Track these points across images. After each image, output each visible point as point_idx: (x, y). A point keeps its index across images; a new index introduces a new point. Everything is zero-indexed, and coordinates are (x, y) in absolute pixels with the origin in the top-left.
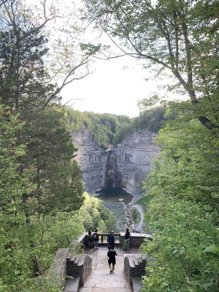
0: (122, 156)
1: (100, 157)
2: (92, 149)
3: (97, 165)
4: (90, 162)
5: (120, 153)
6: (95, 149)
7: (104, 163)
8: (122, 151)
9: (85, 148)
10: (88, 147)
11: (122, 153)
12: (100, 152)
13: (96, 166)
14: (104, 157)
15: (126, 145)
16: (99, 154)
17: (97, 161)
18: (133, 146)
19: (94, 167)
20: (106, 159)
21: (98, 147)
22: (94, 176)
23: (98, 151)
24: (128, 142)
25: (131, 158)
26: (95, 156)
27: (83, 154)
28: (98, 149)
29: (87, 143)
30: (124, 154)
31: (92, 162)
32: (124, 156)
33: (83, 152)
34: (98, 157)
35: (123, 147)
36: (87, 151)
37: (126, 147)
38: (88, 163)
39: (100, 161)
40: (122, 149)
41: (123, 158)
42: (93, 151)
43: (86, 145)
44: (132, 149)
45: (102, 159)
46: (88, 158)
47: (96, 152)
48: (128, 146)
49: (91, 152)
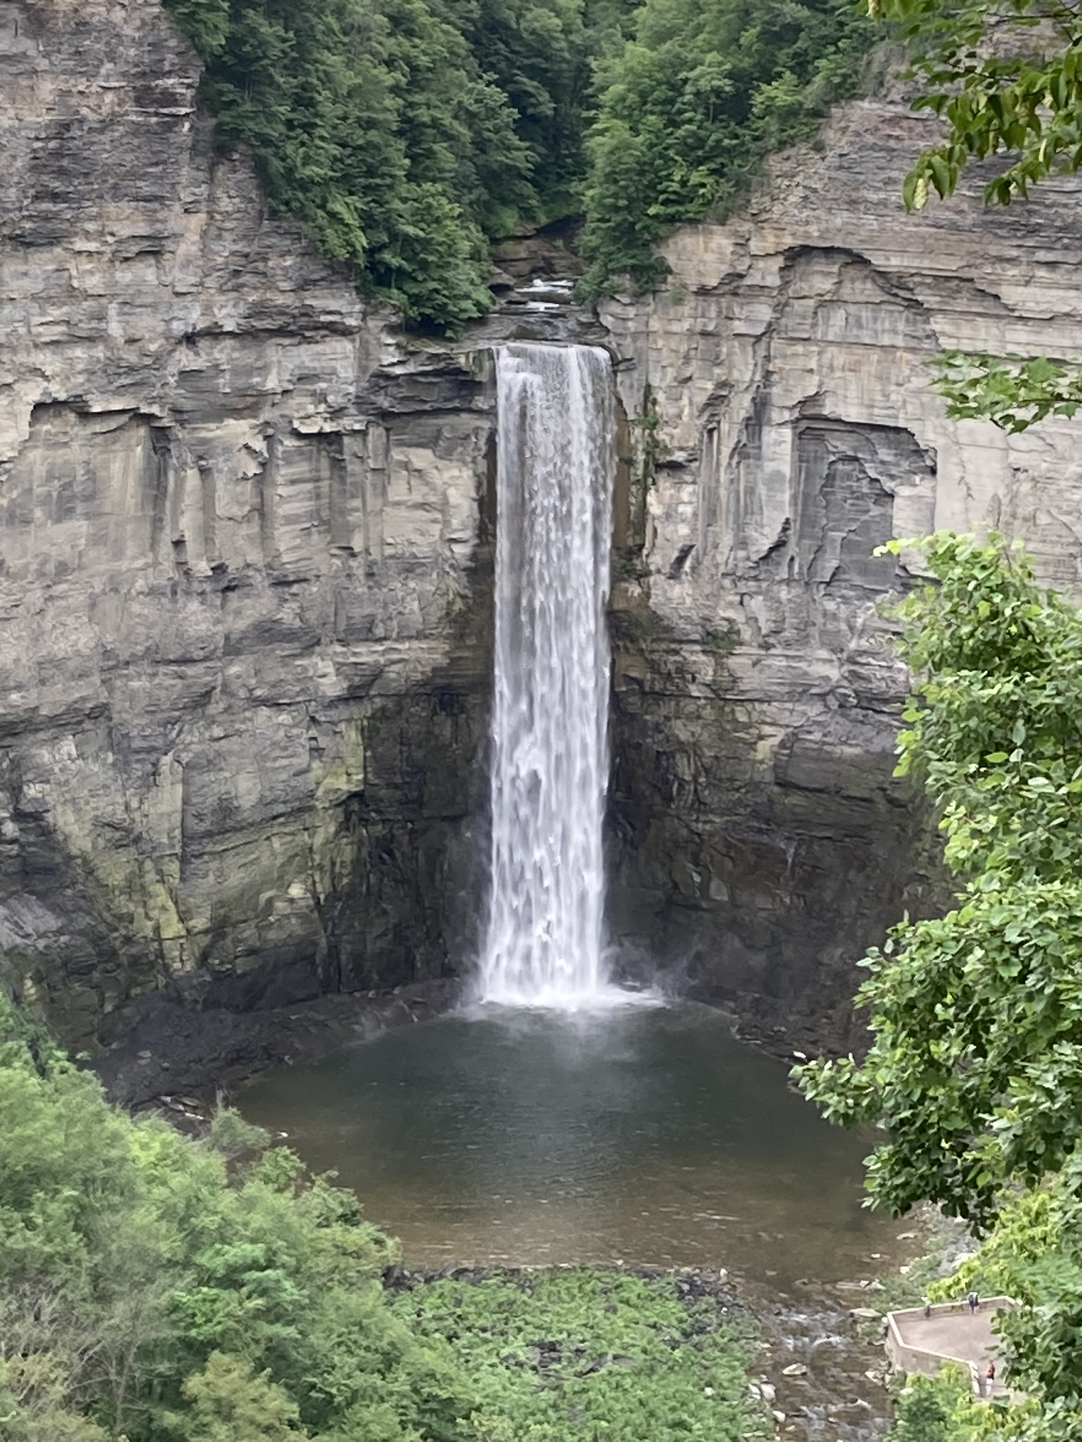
0: (746, 452)
1: (337, 464)
2: (195, 318)
3: (287, 615)
4: (166, 548)
5: (715, 401)
6: (258, 311)
7: (411, 567)
8: (744, 370)
9: (72, 294)
10: (124, 275)
11: (742, 405)
12: (347, 371)
13: (267, 632)
14: (421, 458)
15: (829, 251)
16: (336, 413)
17: (285, 539)
18: (950, 265)
19: (232, 649)
20: (444, 506)
21: (304, 285)
22: (226, 809)
23: (304, 356)
24: (853, 203)
25: (904, 491)
26: (259, 445)
27: (39, 407)
28: (307, 312)
29: (111, 208)
30: (776, 416)
31: (191, 547)
32: (787, 448)
33: (38, 372)
34: (302, 468)
35: (773, 280)
36: (100, 352)
37: (823, 285)
38: (124, 565)
39: (349, 530)
40: (739, 327)
41: (762, 490)
42: (223, 353)
43: (80, 245)
44: (933, 336)
45: (373, 503)
46: (116, 467)
47: (264, 370)
48: (852, 271)
49: (185, 359)
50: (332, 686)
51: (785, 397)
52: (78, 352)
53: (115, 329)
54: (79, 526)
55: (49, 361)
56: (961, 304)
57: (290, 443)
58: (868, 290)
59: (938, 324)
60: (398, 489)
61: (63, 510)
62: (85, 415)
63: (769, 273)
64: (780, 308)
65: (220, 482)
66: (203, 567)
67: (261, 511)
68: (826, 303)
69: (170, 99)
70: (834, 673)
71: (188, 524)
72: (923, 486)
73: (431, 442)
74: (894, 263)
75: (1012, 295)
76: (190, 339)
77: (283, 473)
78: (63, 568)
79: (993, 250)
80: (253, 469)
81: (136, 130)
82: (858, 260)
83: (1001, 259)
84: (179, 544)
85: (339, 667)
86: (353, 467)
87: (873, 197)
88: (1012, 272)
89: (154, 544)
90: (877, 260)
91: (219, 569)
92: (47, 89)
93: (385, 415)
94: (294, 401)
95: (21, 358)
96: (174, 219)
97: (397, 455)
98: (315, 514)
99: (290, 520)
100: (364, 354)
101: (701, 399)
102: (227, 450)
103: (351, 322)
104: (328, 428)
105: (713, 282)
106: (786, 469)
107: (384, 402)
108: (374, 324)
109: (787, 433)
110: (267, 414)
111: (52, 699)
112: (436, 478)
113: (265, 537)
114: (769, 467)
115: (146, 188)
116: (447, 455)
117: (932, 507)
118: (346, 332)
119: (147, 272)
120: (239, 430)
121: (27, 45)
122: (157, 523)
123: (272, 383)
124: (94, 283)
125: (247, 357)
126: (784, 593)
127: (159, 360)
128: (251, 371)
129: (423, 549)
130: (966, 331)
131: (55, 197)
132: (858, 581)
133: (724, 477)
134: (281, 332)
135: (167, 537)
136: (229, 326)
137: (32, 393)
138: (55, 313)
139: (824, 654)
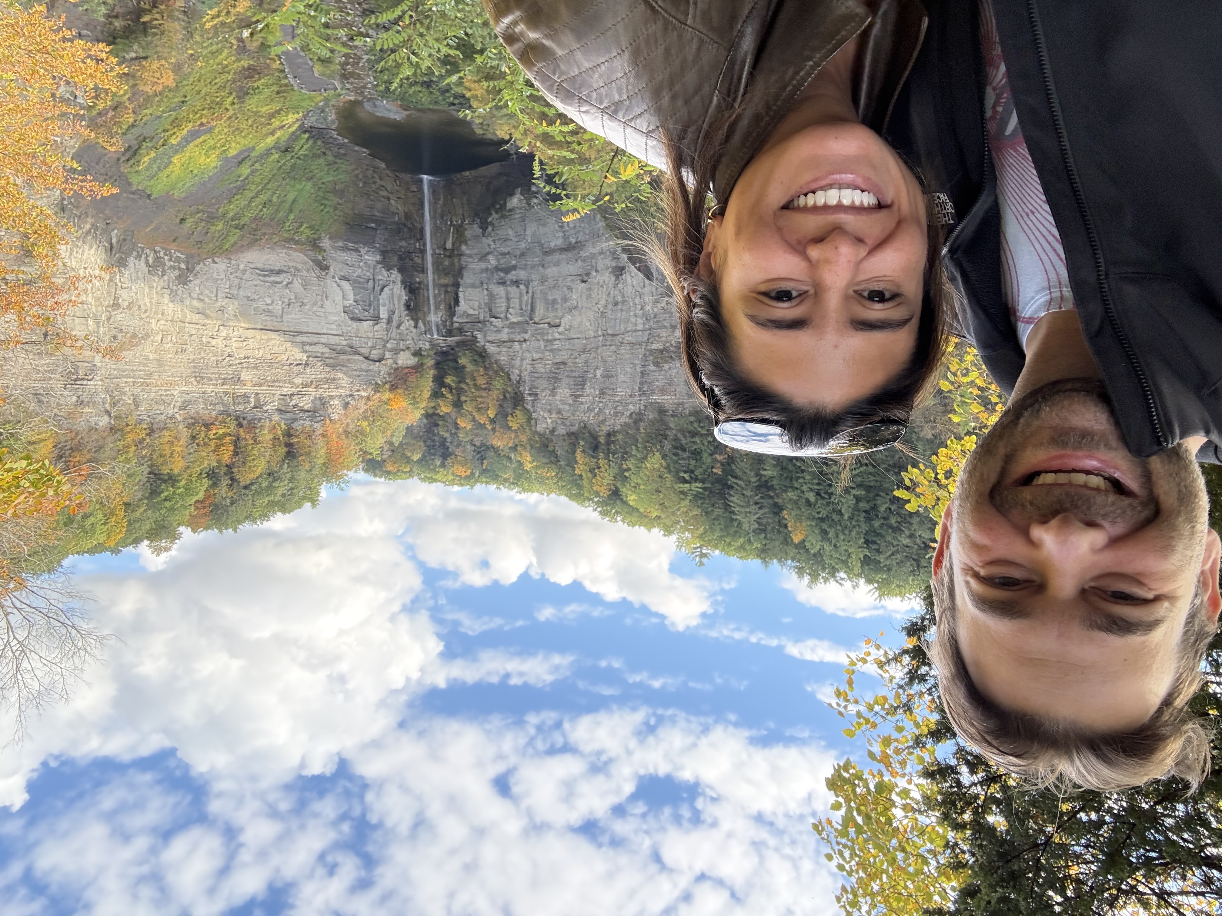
0: (391, 313)
2: (524, 345)
6: (510, 347)
10: (540, 355)
11: (393, 323)
12: (489, 333)
15: (373, 360)
16: (491, 323)
17: (502, 293)
18: (342, 357)
20: (465, 300)
23: (499, 336)
25: (351, 302)
26: (509, 316)
27: (559, 326)
28: (498, 346)
29: (543, 370)
30: (384, 321)
31: (525, 291)
32: (381, 312)
33: (560, 334)
34: (499, 310)
35: (387, 353)
36: (546, 338)
37: (374, 352)
38: (540, 288)
39: (488, 295)
40: (394, 342)
41: (387, 303)
42: (518, 337)
43: (550, 362)
44: (346, 340)
45: (482, 301)
46: (542, 311)
47: (508, 333)
48: (367, 355)
49: (527, 336)
50: (491, 258)
51: (383, 325)
52: (550, 338)
53: (542, 343)
54: (550, 298)
55: (557, 336)
56: (339, 347)
57: (502, 316)
58: (362, 351)
59: (345, 343)
60: (476, 304)
61: (554, 301)
62: (549, 323)
63: (388, 355)
64: (384, 346)
65: (518, 307)
66: (522, 287)
67: (508, 299)
68: (373, 348)
69: (530, 395)
70: (367, 257)
71: (525, 298)
72: (347, 303)
73: (469, 315)
74: (357, 357)
75: (326, 350)
76: (525, 341)
77: (504, 308)
78: (554, 287)
79: (332, 360)
80: (510, 310)
81: (537, 388)
82: (366, 358)
83: (330, 358)
84: (527, 292)
85: (489, 261)
86: (487, 310)
87: (363, 373)
88: (326, 355)
89: (533, 292)
90: (361, 358)
91: (518, 287)
92: (558, 397)
93: (479, 322)
94: (501, 326)
95: (563, 337)
96: (529, 368)
97: (477, 313)
98: (495, 299)
99: (501, 298)
100: (485, 336)
101: (403, 325)
102: (516, 314)
103: (487, 344)
104: (493, 319)
105: (402, 352)
106: (381, 308)
107: (480, 325)
108: (483, 344)
109: (381, 316)
110: (508, 322)
111: (557, 256)
112: (467, 307)
113: (507, 293)
114: (385, 308)
115: (536, 375)
116: (465, 312)
117: (344, 298)
118: (489, 342)
119: (536, 356)
120: (514, 320)
121: (561, 407)
122: (532, 298)
123: (506, 330)
124: (547, 353)
125: (512, 336)
126: (380, 277)
127: (532, 335)
128: (511, 333)
129: (470, 290)
130: (338, 341)
131: (556, 373)
132: (361, 280)
133: (397, 306)
134: (504, 342)
135: (530, 294)
136: (516, 343)
137: (561, 329)
138: (556, 347)
139: (369, 262)
